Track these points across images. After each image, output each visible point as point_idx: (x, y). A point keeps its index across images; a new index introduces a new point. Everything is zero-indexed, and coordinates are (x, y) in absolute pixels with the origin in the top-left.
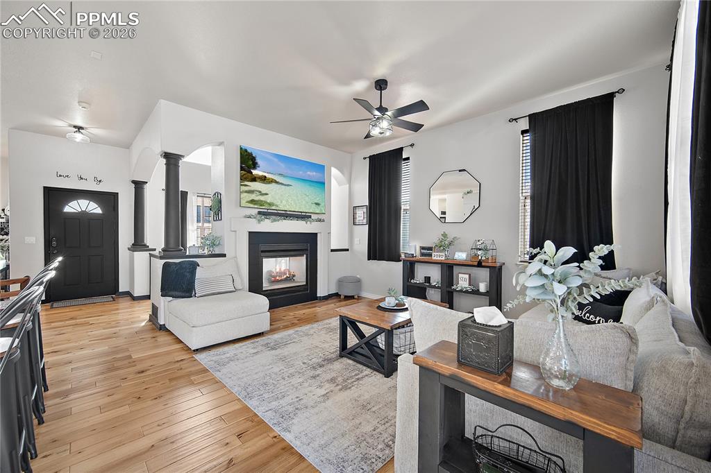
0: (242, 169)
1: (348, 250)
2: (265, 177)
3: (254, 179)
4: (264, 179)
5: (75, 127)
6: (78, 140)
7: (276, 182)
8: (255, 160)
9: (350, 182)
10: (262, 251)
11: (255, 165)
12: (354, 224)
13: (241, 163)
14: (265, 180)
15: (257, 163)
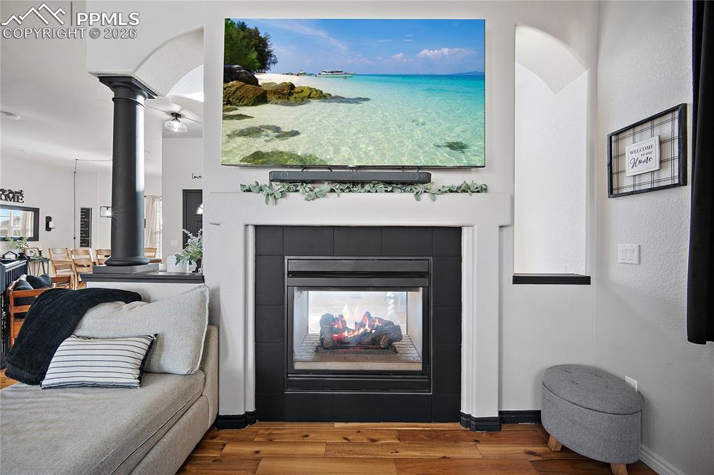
0: (229, 75)
1: (585, 280)
2: (292, 86)
3: (262, 98)
4: (287, 94)
5: (172, 114)
6: (176, 130)
7: (323, 97)
8: (265, 45)
9: (594, 59)
10: (293, 274)
11: (264, 60)
12: (612, 192)
13: (228, 60)
14: (291, 94)
15: (269, 54)
